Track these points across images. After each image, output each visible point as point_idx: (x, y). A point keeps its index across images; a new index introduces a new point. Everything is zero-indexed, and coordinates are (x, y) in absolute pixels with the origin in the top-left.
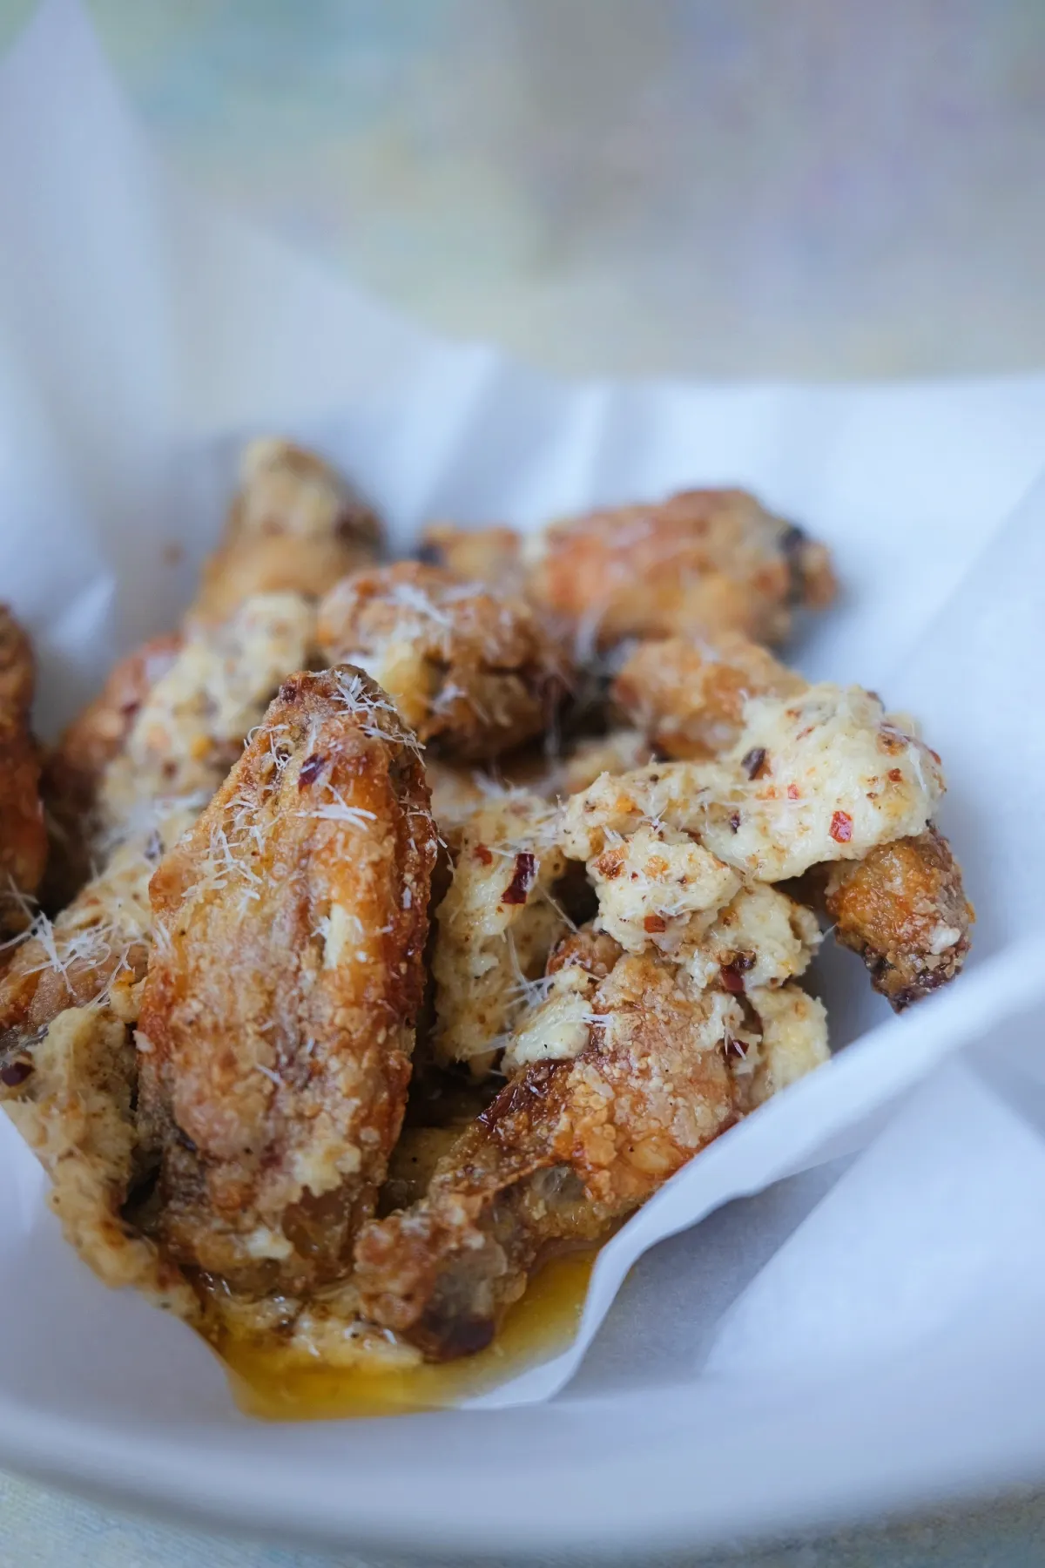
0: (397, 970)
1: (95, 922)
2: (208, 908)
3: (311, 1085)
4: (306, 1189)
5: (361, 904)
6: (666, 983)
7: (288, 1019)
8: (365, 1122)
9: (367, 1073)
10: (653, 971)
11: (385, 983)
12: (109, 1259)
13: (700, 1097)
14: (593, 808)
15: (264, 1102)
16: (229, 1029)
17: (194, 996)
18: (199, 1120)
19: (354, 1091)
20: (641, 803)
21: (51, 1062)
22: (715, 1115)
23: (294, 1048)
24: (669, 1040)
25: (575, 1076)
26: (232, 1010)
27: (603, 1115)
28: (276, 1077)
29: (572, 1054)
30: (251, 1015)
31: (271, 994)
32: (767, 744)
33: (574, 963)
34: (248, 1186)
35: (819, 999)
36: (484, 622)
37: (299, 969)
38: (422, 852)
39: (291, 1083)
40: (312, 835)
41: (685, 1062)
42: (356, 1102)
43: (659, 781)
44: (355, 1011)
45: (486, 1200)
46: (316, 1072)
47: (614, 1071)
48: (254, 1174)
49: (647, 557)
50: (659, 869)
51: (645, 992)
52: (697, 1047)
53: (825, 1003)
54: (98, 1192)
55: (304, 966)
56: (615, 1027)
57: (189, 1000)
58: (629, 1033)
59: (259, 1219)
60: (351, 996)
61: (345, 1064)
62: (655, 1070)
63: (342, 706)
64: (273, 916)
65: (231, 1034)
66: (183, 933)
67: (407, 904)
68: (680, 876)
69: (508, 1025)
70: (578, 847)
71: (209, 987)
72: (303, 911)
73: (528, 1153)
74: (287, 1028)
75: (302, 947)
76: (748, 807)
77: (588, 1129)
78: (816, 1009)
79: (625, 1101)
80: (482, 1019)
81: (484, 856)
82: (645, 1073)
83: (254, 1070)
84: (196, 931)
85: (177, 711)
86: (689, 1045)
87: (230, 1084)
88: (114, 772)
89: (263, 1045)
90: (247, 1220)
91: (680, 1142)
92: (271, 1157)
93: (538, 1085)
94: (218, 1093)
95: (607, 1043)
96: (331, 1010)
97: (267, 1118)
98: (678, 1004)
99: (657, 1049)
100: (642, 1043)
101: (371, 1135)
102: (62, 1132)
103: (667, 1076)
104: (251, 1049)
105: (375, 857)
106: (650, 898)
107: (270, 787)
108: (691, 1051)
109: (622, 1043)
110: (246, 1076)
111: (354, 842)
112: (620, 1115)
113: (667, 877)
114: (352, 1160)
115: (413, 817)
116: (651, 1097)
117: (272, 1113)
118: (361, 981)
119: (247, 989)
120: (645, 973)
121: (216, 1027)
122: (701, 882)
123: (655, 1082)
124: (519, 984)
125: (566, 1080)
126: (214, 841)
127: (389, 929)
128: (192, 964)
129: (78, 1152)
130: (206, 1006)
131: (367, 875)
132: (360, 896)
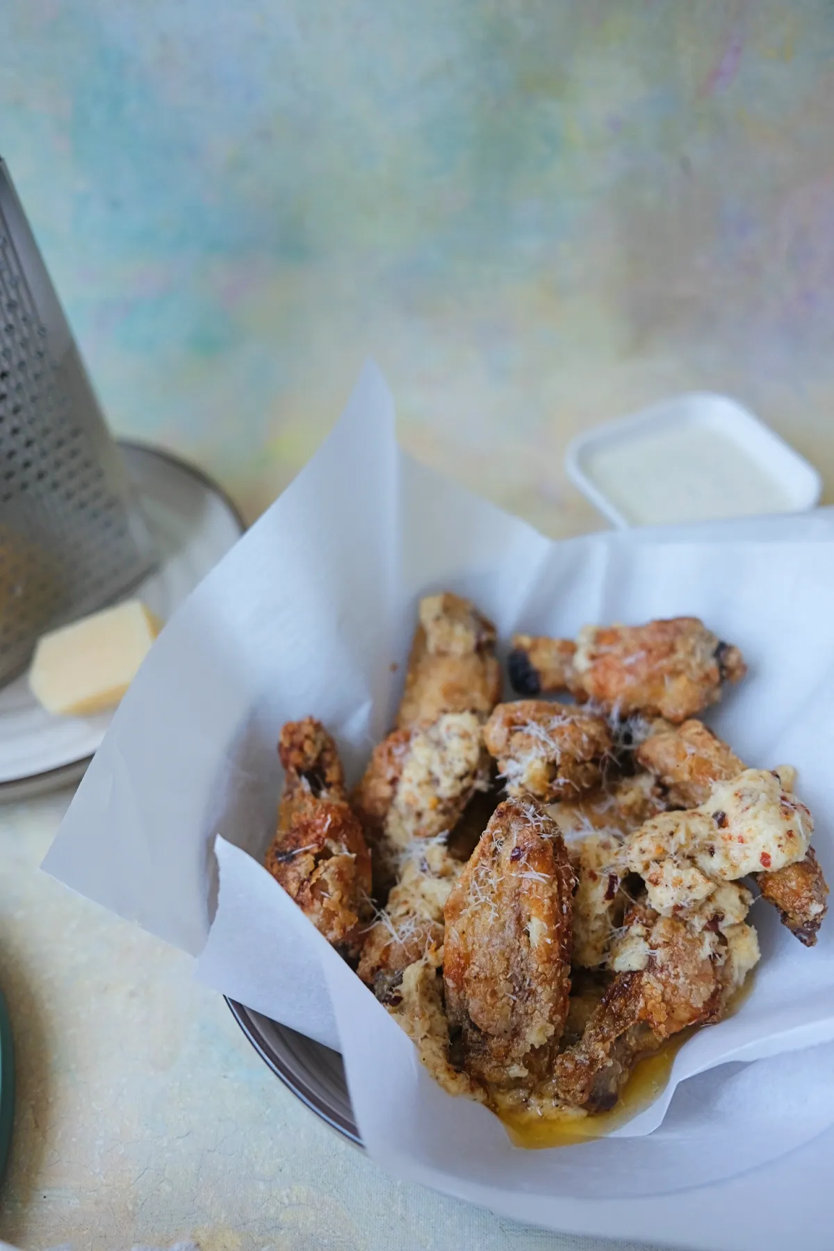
0: (563, 944)
1: (408, 913)
2: (473, 919)
3: (530, 998)
4: (532, 1046)
5: (545, 917)
6: (683, 931)
7: (517, 970)
8: (555, 1013)
9: (554, 991)
10: (676, 924)
11: (559, 951)
12: (453, 1086)
13: (702, 983)
14: (644, 852)
15: (510, 1009)
16: (492, 979)
17: (474, 964)
18: (482, 1020)
19: (549, 1000)
20: (666, 848)
21: (409, 994)
22: (709, 989)
23: (521, 983)
24: (686, 958)
25: (644, 979)
26: (493, 969)
27: (660, 999)
28: (515, 998)
29: (642, 969)
30: (501, 971)
31: (508, 959)
32: (725, 810)
33: (638, 922)
34: (507, 1047)
35: (753, 926)
36: (575, 742)
37: (520, 947)
38: (569, 885)
39: (521, 999)
40: (520, 885)
41: (694, 967)
42: (551, 1005)
43: (674, 835)
44: (547, 965)
45: (611, 1043)
46: (532, 993)
47: (663, 976)
48: (509, 1041)
49: (643, 671)
50: (678, 883)
51: (673, 936)
52: (699, 960)
53: (756, 928)
54: (441, 1054)
55: (522, 946)
56: (661, 955)
57: (472, 966)
58: (668, 958)
59: (513, 1060)
60: (545, 959)
61: (545, 989)
62: (681, 974)
63: (526, 820)
64: (505, 922)
65: (493, 981)
66: (464, 933)
67: (565, 911)
68: (688, 885)
69: (607, 948)
70: (637, 868)
71: (479, 959)
72: (519, 919)
73: (627, 1018)
74: (517, 975)
75: (520, 937)
76: (718, 843)
77: (654, 1006)
78: (752, 931)
79: (669, 990)
80: (595, 948)
81: (594, 877)
82: (677, 976)
83: (504, 996)
84: (470, 931)
85: (419, 785)
86: (695, 959)
87: (495, 1003)
88: (392, 818)
89: (508, 984)
90: (508, 1062)
91: (695, 1006)
92: (516, 1033)
93: (627, 983)
94: (491, 1008)
95: (658, 963)
96: (536, 966)
97: (512, 1016)
98: (689, 940)
99: (681, 963)
100: (674, 961)
101: (558, 1018)
102: (421, 1027)
103: (687, 977)
104: (503, 986)
105: (550, 894)
106: (675, 898)
107: (495, 859)
108: (696, 961)
109: (665, 963)
110: (501, 999)
111: (541, 887)
112: (667, 997)
113: (682, 886)
114: (551, 1030)
115: (563, 868)
116: (680, 987)
117: (514, 1013)
118: (549, 949)
119: (498, 959)
120: (672, 926)
121: (486, 978)
122: (698, 888)
123: (682, 980)
124: (611, 930)
125: (640, 981)
126: (471, 886)
127: (559, 925)
128: (470, 948)
129: (428, 1035)
130: (480, 968)
131: (547, 902)
132: (545, 913)
